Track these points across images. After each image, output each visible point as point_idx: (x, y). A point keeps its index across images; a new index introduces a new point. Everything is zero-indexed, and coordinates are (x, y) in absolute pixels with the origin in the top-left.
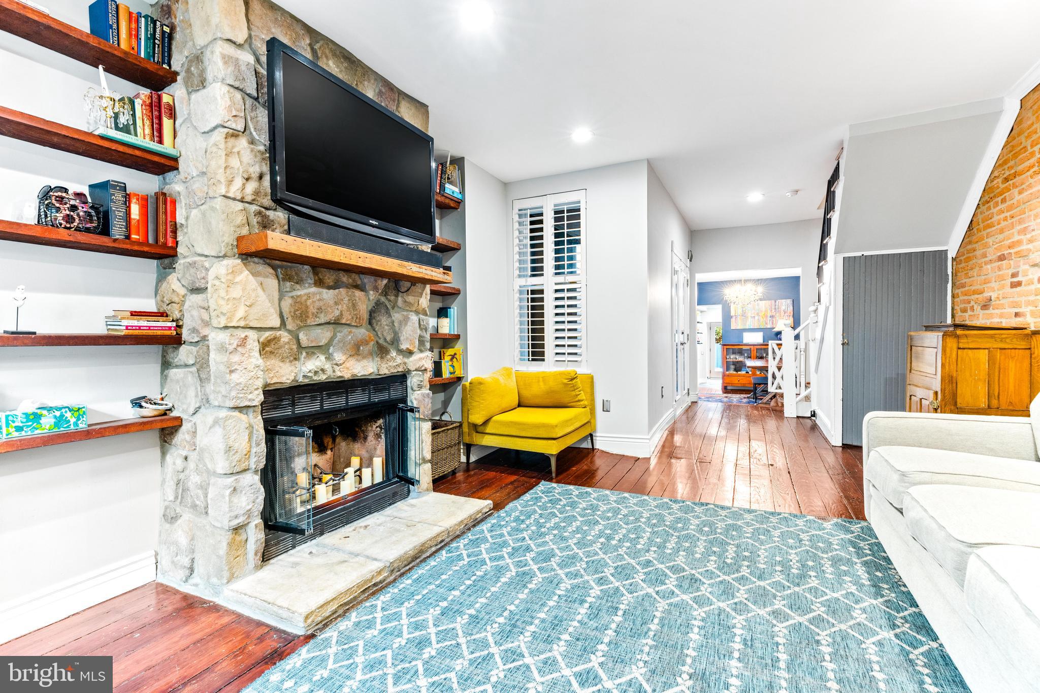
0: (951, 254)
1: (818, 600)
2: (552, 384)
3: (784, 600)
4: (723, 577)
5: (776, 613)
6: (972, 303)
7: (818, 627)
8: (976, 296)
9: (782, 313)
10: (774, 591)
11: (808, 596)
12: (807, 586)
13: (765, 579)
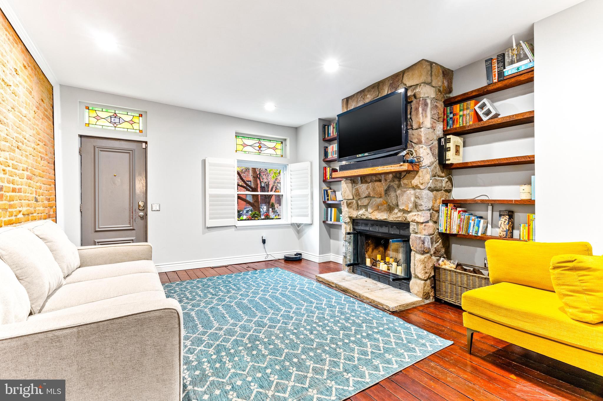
1: (207, 341)
3: (221, 335)
4: (251, 333)
5: (221, 329)
7: (204, 331)
10: (227, 337)
11: (212, 342)
12: (214, 347)
13: (234, 340)
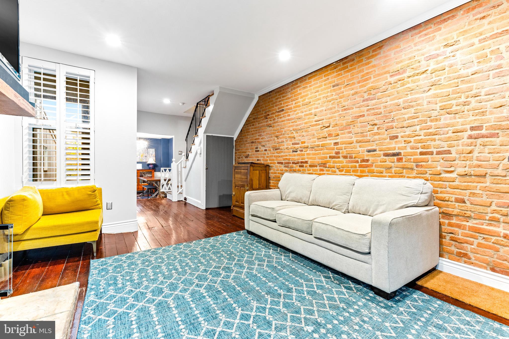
0: (235, 139)
2: (77, 195)
6: (242, 156)
8: (244, 154)
9: (150, 155)
